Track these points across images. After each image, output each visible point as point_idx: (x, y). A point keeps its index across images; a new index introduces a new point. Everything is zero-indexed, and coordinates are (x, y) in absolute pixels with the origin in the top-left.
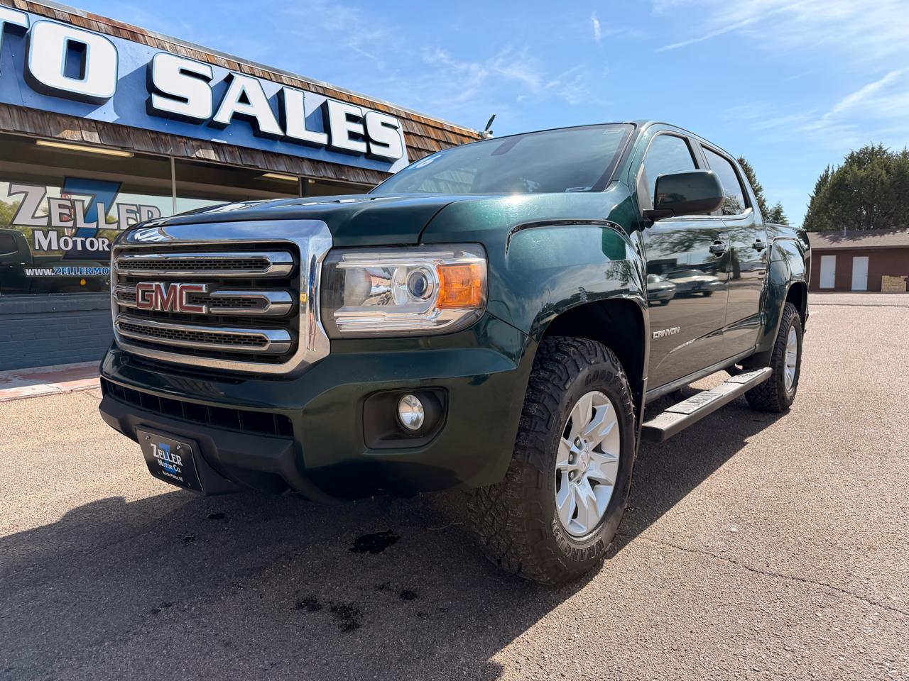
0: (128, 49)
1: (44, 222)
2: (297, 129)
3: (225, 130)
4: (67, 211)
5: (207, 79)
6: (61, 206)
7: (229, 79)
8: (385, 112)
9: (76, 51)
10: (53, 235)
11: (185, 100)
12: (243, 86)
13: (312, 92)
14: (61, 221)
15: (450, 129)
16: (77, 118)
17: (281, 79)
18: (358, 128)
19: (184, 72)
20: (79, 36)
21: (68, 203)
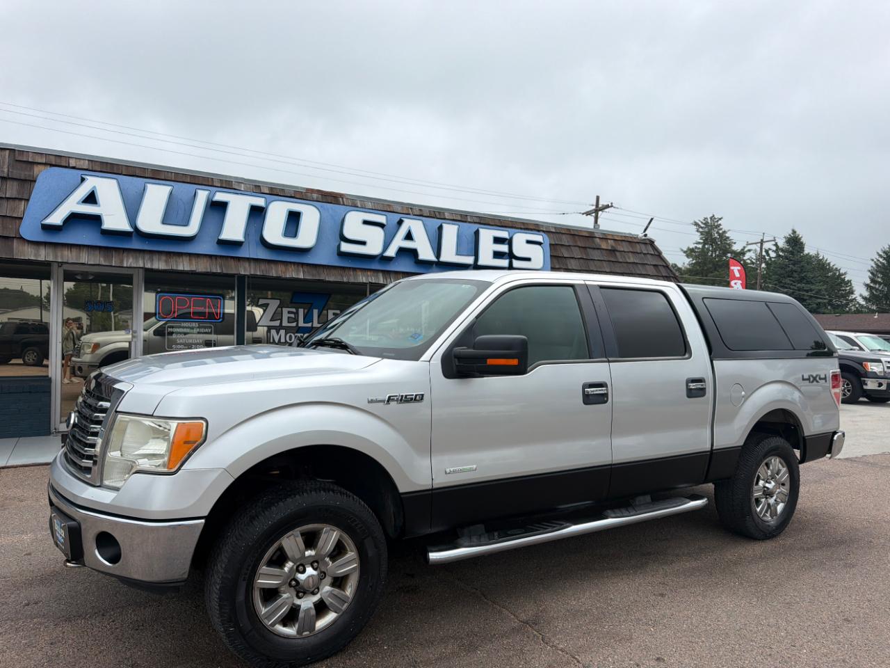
0: (330, 210)
1: (277, 323)
2: (448, 255)
3: (392, 262)
4: (293, 316)
5: (381, 225)
6: (289, 312)
7: (400, 222)
8: (534, 230)
9: (294, 218)
10: (282, 332)
11: (363, 243)
12: (410, 227)
13: (470, 222)
14: (288, 322)
15: (601, 237)
16: (291, 262)
17: (444, 215)
18: (504, 248)
19: (366, 222)
20: (296, 207)
21: (294, 310)
